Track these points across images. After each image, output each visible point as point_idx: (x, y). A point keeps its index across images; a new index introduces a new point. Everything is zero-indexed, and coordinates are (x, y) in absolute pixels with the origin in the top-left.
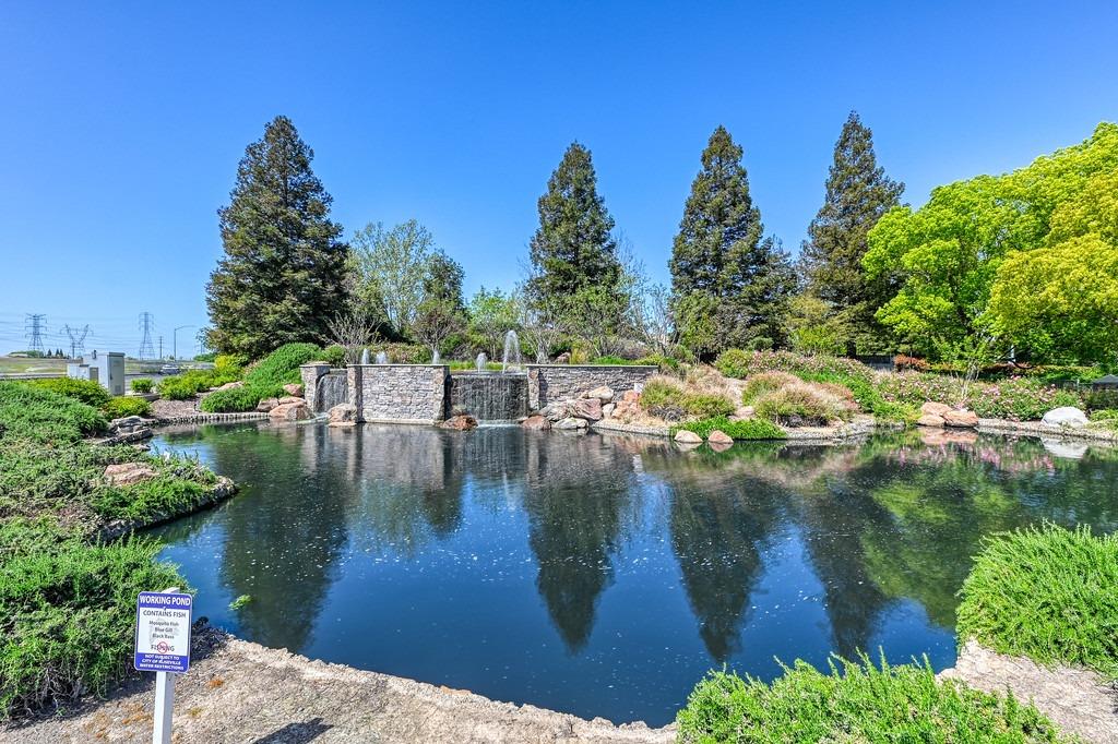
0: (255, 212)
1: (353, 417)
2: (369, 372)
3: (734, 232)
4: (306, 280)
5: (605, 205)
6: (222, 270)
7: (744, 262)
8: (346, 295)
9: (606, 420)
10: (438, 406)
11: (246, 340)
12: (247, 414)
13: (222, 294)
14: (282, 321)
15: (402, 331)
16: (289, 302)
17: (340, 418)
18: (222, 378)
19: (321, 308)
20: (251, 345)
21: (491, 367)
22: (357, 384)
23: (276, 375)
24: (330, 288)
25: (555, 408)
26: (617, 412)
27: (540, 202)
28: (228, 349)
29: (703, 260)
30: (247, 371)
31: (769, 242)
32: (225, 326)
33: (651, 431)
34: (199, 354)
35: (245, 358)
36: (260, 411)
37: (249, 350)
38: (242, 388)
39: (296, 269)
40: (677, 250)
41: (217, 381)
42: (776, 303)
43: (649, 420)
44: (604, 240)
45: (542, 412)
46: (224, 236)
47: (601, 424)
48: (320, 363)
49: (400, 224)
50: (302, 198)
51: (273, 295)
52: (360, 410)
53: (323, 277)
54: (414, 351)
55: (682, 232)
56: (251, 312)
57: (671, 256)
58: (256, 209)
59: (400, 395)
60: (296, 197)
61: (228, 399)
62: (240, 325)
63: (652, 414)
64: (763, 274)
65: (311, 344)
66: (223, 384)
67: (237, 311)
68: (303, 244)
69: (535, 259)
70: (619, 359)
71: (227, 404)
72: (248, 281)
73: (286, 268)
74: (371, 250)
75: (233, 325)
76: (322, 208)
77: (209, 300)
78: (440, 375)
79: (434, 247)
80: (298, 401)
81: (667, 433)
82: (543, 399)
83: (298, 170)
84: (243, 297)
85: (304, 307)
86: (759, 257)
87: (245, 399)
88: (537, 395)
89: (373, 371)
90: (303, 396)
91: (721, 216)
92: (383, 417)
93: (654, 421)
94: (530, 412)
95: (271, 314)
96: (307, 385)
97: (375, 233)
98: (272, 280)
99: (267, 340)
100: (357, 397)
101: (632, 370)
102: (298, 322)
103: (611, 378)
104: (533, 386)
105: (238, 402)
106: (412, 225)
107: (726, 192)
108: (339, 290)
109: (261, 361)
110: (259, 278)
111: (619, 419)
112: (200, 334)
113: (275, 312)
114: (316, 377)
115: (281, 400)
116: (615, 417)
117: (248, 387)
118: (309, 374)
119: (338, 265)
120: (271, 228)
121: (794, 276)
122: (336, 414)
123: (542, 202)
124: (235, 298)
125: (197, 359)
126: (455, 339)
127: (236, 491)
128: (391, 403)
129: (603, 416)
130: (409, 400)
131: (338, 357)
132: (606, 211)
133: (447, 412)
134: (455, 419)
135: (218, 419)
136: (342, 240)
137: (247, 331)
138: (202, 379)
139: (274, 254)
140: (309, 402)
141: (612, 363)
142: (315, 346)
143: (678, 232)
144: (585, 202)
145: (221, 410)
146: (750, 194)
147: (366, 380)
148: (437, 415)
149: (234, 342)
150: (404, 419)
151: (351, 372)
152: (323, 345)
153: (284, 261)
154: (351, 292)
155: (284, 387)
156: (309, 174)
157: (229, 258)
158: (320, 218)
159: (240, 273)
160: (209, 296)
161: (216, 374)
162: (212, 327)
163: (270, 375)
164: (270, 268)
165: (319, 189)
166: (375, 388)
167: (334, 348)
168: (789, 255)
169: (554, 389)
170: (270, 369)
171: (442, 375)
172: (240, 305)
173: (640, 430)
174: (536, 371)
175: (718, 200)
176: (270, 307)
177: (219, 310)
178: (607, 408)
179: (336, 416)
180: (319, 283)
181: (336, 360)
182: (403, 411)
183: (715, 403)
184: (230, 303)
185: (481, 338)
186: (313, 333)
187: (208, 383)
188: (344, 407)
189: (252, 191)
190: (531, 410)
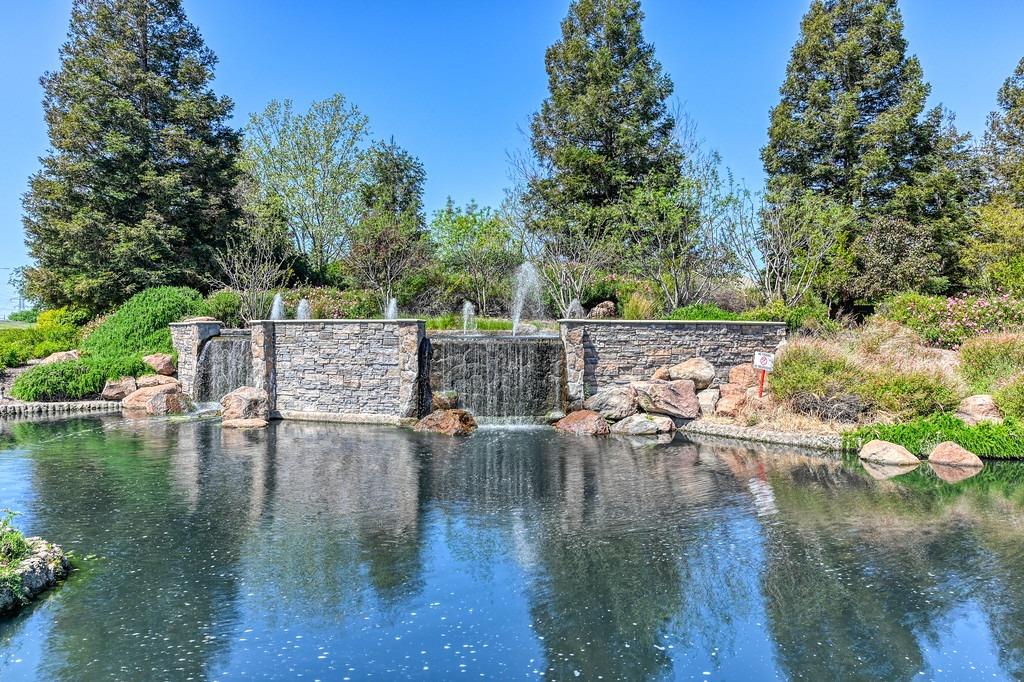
0: (97, 79)
1: (261, 410)
2: (287, 334)
3: (872, 100)
4: (176, 187)
5: (657, 56)
6: (48, 173)
7: (896, 150)
8: (236, 213)
9: (706, 418)
10: (408, 391)
11: (83, 283)
12: (86, 403)
13: (46, 211)
14: (140, 253)
15: (324, 270)
16: (149, 224)
17: (240, 412)
18: (48, 344)
19: (200, 234)
20: (92, 291)
21: (482, 326)
22: (267, 355)
23: (133, 339)
24: (214, 200)
25: (615, 397)
26: (726, 404)
27: (548, 56)
28: (56, 300)
29: (821, 147)
30: (85, 333)
31: (937, 115)
32: (52, 262)
33: (804, 440)
34: (17, 311)
35: (82, 313)
36: (107, 399)
37: (89, 300)
38: (79, 360)
39: (161, 171)
40: (778, 130)
41: (39, 349)
42: (953, 218)
43: (797, 419)
44: (656, 116)
45: (591, 403)
46: (51, 119)
47: (698, 425)
48: (203, 319)
49: (319, 101)
50: (168, 58)
51: (126, 213)
52: (273, 399)
53: (202, 184)
54: (352, 299)
55: (784, 102)
56: (92, 238)
57: (767, 141)
58: (99, 74)
59: (340, 372)
60: (161, 55)
61: (54, 380)
62: (76, 260)
63: (800, 409)
64: (926, 169)
65: (185, 288)
66: (47, 354)
67: (69, 237)
68: (171, 130)
69: (540, 148)
70: (717, 311)
71: (54, 387)
72: (87, 191)
73: (145, 169)
74: (274, 143)
75: (64, 262)
76: (200, 71)
77: (27, 221)
78: (411, 339)
79: (371, 137)
80: (166, 383)
81: (838, 445)
82: (590, 380)
83: (163, 14)
84: (80, 214)
85: (174, 231)
86: (919, 139)
87: (82, 378)
88: (580, 374)
89: (291, 331)
90: (174, 374)
91: (853, 73)
92: (311, 411)
93: (805, 420)
94: (569, 404)
95: (124, 242)
96: (182, 357)
97: (280, 118)
98: (123, 188)
99: (117, 285)
100: (267, 376)
101: (740, 329)
102: (166, 256)
103: (706, 344)
104: (573, 357)
105: (71, 384)
106: (338, 102)
107: (863, 31)
108: (226, 203)
109: (108, 317)
110: (104, 184)
111: (733, 416)
112: (14, 277)
113: (130, 239)
114: (198, 342)
115: (142, 380)
116: (724, 414)
117: (87, 359)
118: (185, 337)
119: (226, 164)
120: (123, 104)
121: (976, 173)
122: (233, 404)
123: (551, 55)
124: (68, 217)
125: (14, 317)
126: (417, 279)
127: (67, 571)
128: (325, 387)
129: (700, 411)
130: (355, 380)
131: (229, 310)
132: (658, 69)
133: (423, 405)
134: (438, 414)
135: (40, 411)
136: (231, 124)
137: (85, 270)
138: (15, 346)
139: (128, 146)
140: (185, 383)
141: (704, 317)
142: (193, 292)
143: (777, 100)
144: (624, 54)
145: (44, 397)
146: (905, 35)
147: (282, 348)
148: (405, 407)
149: (66, 286)
150: (347, 415)
151: (257, 333)
152: (205, 291)
153: (143, 157)
154: (245, 208)
155: (145, 359)
156: (181, 18)
157: (57, 153)
158: (196, 90)
159: (73, 177)
160: (27, 215)
161: (36, 338)
162: (32, 262)
163: (122, 338)
164: (121, 169)
165: (195, 42)
166: (298, 360)
167: (225, 294)
168: (968, 137)
169: (608, 364)
170: (123, 329)
171: (414, 337)
172: (75, 227)
173: (779, 437)
174: (579, 332)
175: (849, 45)
176: (122, 230)
177: (44, 236)
178: (706, 397)
179: (233, 409)
180: (197, 193)
181: (226, 315)
182: (345, 401)
183: (929, 390)
184: (60, 225)
185: (461, 278)
186: (188, 272)
187: (24, 352)
188: (246, 393)
189: (93, 46)
190: (571, 400)
